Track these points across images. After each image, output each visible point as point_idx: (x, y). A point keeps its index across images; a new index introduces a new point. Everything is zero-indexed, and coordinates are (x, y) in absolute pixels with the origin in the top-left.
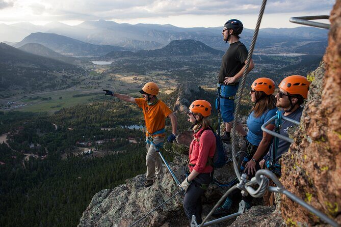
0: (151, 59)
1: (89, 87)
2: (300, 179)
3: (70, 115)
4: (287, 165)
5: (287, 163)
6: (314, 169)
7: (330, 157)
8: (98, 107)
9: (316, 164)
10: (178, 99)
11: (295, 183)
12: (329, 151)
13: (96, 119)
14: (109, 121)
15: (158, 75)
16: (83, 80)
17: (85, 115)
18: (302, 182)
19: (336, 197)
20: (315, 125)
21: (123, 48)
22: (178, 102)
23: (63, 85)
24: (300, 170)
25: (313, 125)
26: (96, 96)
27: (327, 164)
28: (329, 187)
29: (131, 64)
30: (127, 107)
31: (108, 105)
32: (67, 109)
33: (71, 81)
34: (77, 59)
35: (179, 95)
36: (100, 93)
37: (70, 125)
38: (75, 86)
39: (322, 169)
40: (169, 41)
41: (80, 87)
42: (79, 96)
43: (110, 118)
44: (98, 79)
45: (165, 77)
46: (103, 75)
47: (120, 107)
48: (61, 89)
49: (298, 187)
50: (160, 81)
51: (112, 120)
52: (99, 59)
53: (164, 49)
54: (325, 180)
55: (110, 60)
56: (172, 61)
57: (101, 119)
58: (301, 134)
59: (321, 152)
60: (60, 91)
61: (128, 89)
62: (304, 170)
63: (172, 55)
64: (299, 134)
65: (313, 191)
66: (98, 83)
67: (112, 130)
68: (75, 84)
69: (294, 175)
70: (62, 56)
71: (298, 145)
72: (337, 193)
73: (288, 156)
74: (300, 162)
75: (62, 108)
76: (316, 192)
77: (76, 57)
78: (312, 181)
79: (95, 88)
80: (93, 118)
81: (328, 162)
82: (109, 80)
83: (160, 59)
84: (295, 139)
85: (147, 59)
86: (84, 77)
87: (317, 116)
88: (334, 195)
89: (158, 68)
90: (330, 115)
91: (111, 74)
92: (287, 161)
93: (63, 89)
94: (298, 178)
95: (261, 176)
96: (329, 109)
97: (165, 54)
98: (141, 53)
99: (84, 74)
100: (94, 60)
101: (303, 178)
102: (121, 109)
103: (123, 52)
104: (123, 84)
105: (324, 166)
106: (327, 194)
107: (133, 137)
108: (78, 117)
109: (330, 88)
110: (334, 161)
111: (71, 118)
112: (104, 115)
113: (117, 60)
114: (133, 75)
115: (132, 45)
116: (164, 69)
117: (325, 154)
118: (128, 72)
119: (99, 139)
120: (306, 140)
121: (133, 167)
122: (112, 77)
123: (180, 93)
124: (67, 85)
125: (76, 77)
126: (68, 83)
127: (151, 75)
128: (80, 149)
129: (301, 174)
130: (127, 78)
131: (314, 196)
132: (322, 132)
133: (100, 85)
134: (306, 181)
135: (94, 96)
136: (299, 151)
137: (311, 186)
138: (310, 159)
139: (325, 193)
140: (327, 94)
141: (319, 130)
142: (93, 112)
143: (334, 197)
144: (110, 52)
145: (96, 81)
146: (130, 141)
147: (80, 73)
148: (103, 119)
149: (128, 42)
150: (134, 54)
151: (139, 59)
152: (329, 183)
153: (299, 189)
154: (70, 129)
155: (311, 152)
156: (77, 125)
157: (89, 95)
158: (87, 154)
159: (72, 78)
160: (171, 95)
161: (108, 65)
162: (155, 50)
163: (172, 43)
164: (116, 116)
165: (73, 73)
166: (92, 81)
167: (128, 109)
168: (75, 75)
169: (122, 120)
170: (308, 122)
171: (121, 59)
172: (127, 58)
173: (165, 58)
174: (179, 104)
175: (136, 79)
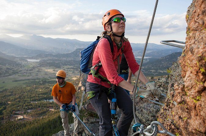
0: (64, 59)
1: (24, 75)
2: (172, 125)
3: (10, 94)
4: (162, 118)
5: (162, 117)
6: (179, 119)
7: (187, 112)
8: (29, 88)
9: (180, 116)
10: (80, 83)
11: (169, 128)
12: (187, 109)
13: (28, 96)
14: (36, 97)
15: (68, 68)
16: (20, 71)
17: (21, 93)
18: (173, 127)
19: (193, 133)
20: (178, 95)
21: (47, 52)
22: (80, 85)
23: (6, 74)
24: (171, 120)
25: (177, 95)
26: (28, 81)
27: (186, 116)
28: (189, 128)
29: (51, 61)
30: (49, 88)
31: (36, 87)
32: (8, 89)
33: (12, 72)
34: (17, 58)
35: (81, 80)
36: (31, 79)
37: (9, 100)
38: (14, 75)
39: (184, 119)
40: (75, 48)
41: (18, 75)
42: (16, 81)
43: (37, 95)
44: (30, 70)
45: (73, 70)
46: (34, 68)
47: (44, 88)
48: (5, 77)
49: (171, 130)
50: (70, 72)
51: (39, 97)
52: (32, 58)
53: (72, 53)
54: (186, 125)
55: (39, 59)
56: (77, 60)
57: (31, 95)
58: (169, 101)
59: (183, 109)
60: (3, 78)
61: (50, 77)
62: (173, 120)
63: (76, 57)
64: (168, 101)
65: (179, 132)
66: (30, 73)
67: (38, 103)
68: (14, 74)
69: (168, 123)
70: (7, 55)
71: (168, 107)
72: (194, 131)
73: (162, 113)
74: (170, 116)
75: (4, 89)
76: (181, 132)
77: (17, 56)
78: (178, 126)
79: (28, 76)
80: (26, 95)
81: (187, 115)
82: (38, 71)
83: (69, 59)
84: (166, 103)
85: (62, 59)
86: (21, 69)
87: (180, 91)
88: (192, 132)
89: (69, 65)
90: (190, 90)
91: (39, 68)
92: (162, 116)
93: (6, 76)
94: (170, 125)
95: (154, 125)
96: (189, 87)
97: (73, 56)
98: (58, 55)
99: (21, 67)
100: (28, 59)
101: (173, 124)
102: (45, 89)
103: (47, 54)
104: (46, 74)
105: (185, 117)
106: (188, 132)
107: (52, 107)
108: (15, 94)
109: (189, 76)
110: (190, 114)
111: (10, 95)
112: (34, 93)
113: (43, 59)
114: (53, 68)
115: (53, 50)
116: (72, 65)
117: (185, 111)
118: (50, 67)
119: (29, 109)
120: (173, 104)
121: (52, 127)
122: (39, 69)
123: (82, 79)
124: (9, 74)
125: (16, 69)
126: (9, 73)
127: (64, 68)
128: (16, 116)
129: (172, 123)
130: (49, 70)
131: (180, 134)
132: (183, 99)
133: (32, 74)
134: (175, 126)
135: (27, 81)
136: (168, 110)
137: (178, 129)
138: (176, 114)
139: (187, 132)
140: (188, 79)
141: (181, 98)
142: (26, 91)
143: (192, 133)
144: (39, 54)
145: (29, 72)
146: (50, 109)
147: (19, 66)
148: (32, 96)
149: (51, 48)
150: (54, 56)
151: (57, 59)
152: (189, 126)
153: (171, 131)
154: (9, 103)
155: (176, 110)
156: (15, 100)
157: (23, 80)
158: (21, 119)
159: (12, 70)
160: (76, 80)
161: (37, 62)
162: (67, 54)
163: (77, 50)
164: (41, 94)
165: (13, 66)
166: (26, 71)
167: (49, 89)
168: (15, 68)
169: (45, 96)
170: (173, 94)
171: (46, 59)
172: (50, 58)
173: (72, 59)
174: (81, 86)
175: (55, 71)
